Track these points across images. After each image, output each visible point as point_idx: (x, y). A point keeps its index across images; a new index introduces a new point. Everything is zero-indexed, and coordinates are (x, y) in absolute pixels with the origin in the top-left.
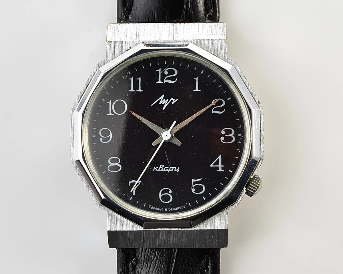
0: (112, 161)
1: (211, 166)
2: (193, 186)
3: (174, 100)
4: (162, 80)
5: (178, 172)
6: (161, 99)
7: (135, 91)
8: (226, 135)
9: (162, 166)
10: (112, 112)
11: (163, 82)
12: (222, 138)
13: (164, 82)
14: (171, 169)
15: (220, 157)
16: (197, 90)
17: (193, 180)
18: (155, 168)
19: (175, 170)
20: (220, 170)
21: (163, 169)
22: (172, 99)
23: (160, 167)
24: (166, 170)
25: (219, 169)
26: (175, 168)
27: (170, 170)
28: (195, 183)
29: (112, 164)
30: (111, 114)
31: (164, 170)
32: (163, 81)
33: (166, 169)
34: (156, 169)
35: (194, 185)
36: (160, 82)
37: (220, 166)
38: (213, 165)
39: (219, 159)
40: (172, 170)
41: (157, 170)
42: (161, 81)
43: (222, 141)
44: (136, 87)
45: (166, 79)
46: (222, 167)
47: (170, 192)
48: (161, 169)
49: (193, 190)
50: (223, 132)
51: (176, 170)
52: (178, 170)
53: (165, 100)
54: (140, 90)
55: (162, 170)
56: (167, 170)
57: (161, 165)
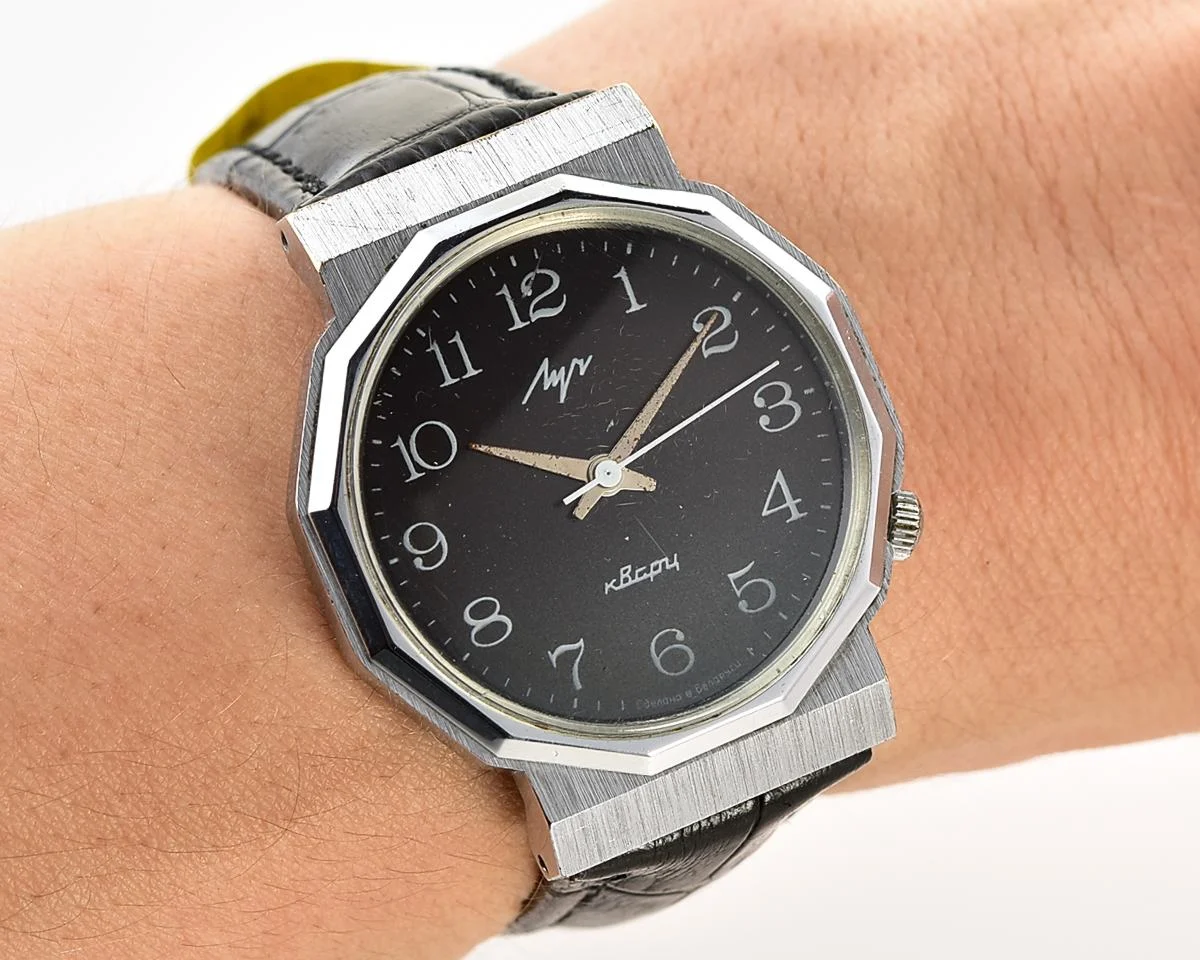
0: (475, 614)
1: (765, 513)
2: (738, 593)
3: (580, 362)
4: (524, 317)
5: (678, 569)
6: (543, 373)
7: (458, 379)
8: (770, 407)
9: (625, 572)
10: (419, 468)
11: (528, 323)
12: (764, 421)
13: (533, 321)
14: (656, 568)
15: (779, 478)
16: (635, 307)
17: (730, 575)
18: (608, 586)
19: (668, 567)
20: (795, 515)
21: (633, 578)
22: (575, 361)
23: (623, 576)
24: (642, 578)
25: (791, 516)
26: (666, 559)
27: (652, 574)
28: (740, 581)
29: (478, 625)
30: (415, 475)
31: (637, 579)
32: (529, 319)
33: (641, 574)
34: (611, 585)
35: (738, 589)
36: (519, 324)
37: (791, 503)
38: (769, 509)
39: (778, 485)
40: (660, 570)
41: (616, 589)
42: (523, 320)
43: (767, 426)
44: (457, 369)
45: (534, 311)
46: (797, 505)
47: (680, 636)
48: (626, 580)
49: (743, 605)
50: (759, 402)
51: (672, 566)
52: (676, 563)
53: (555, 372)
54: (472, 372)
55: (631, 582)
56: (645, 576)
57: (622, 570)
